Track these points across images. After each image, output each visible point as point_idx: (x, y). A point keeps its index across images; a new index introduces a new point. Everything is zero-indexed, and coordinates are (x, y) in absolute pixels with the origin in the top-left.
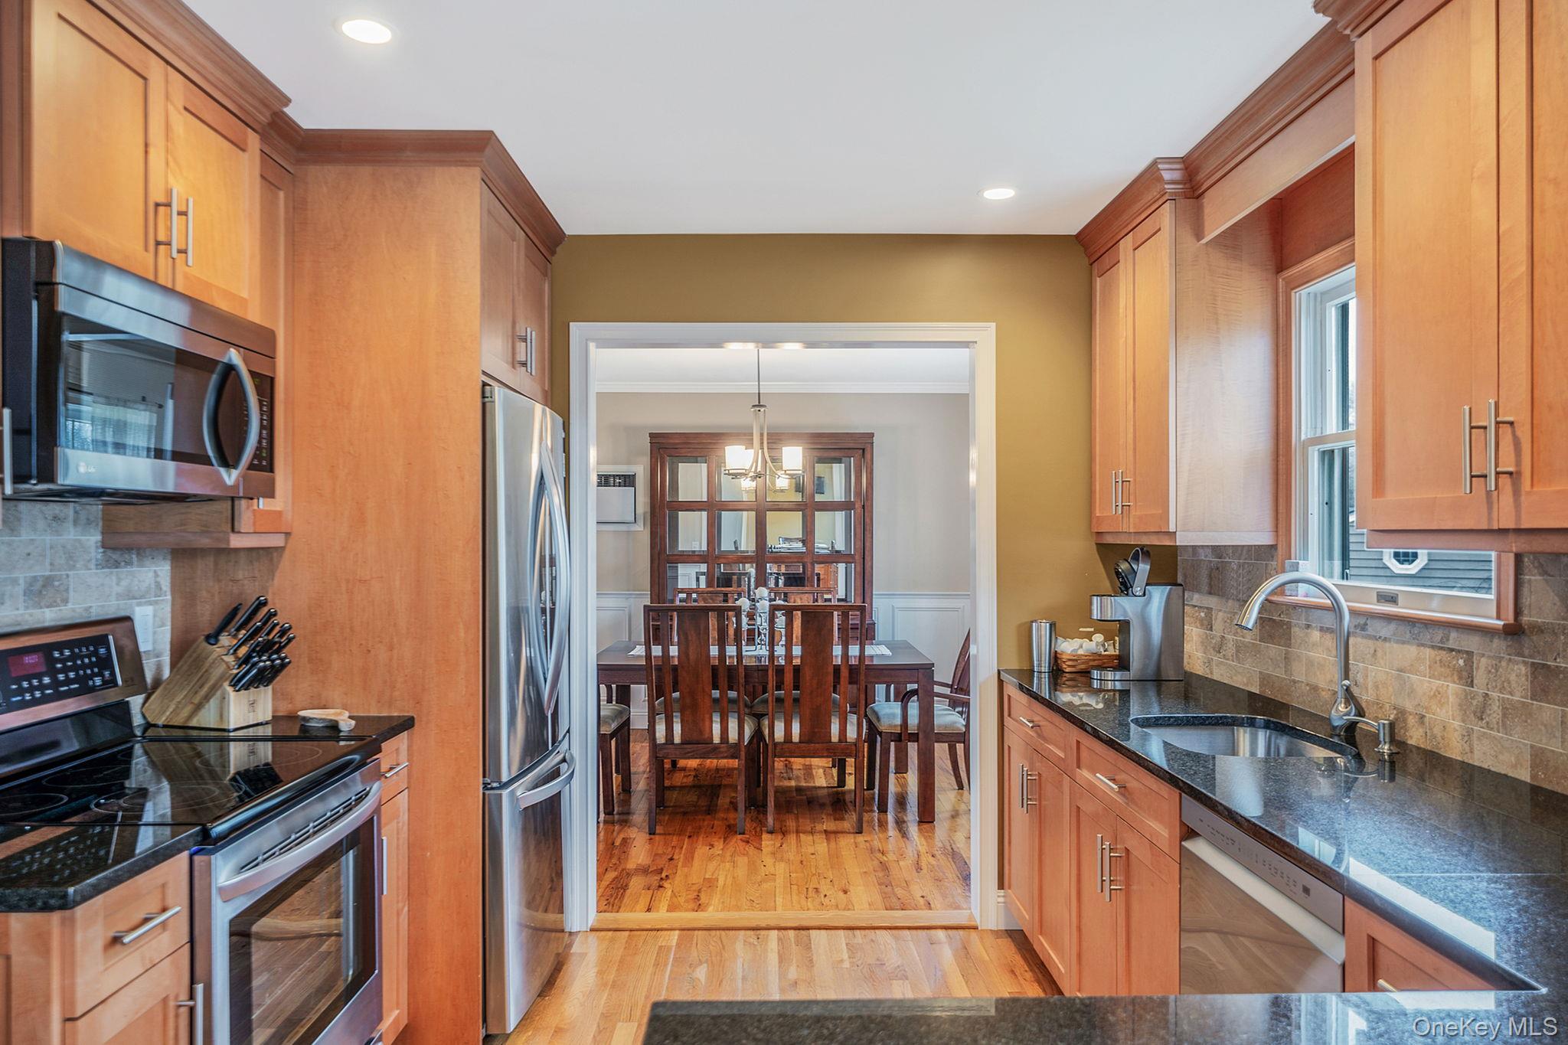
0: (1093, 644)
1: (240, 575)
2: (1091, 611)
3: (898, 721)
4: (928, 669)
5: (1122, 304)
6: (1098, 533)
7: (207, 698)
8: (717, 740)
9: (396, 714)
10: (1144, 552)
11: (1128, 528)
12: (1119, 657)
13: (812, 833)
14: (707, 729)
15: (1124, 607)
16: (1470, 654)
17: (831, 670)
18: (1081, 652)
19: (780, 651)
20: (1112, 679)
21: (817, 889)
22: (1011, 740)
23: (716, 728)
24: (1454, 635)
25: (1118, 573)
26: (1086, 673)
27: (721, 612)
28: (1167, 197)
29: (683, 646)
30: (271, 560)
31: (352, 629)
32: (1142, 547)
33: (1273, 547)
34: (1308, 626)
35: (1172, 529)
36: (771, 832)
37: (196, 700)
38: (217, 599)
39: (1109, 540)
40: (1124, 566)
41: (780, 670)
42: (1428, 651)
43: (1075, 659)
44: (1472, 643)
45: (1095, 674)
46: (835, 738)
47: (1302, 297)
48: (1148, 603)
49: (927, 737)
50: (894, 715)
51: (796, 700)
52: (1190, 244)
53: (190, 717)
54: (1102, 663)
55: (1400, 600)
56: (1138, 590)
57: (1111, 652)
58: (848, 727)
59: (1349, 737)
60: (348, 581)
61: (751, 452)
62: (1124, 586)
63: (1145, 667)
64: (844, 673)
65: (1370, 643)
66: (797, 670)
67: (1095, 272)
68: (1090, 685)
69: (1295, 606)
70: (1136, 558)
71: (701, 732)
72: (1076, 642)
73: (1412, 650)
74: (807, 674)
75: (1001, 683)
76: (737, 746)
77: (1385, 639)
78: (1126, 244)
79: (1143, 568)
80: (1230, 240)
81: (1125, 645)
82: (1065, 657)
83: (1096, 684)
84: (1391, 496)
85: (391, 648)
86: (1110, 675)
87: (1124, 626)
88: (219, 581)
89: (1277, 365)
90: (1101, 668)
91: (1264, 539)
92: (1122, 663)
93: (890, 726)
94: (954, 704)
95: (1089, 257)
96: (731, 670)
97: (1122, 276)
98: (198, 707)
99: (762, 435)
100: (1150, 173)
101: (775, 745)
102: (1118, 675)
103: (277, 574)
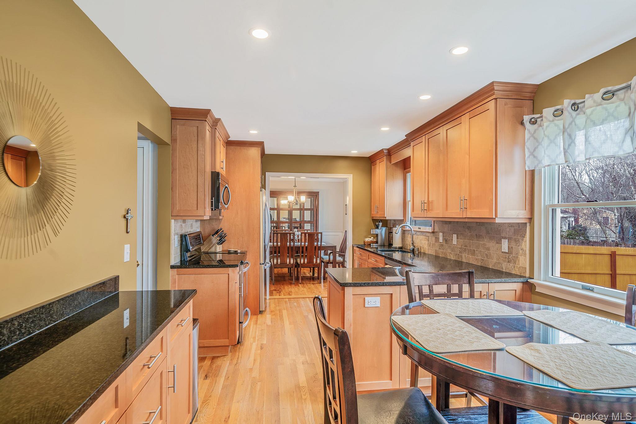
0: (371, 239)
1: (214, 224)
2: (371, 232)
3: (328, 259)
4: (335, 247)
5: (377, 173)
6: (372, 217)
7: (212, 246)
8: (288, 263)
9: (244, 250)
10: (381, 221)
11: (378, 216)
12: (376, 241)
13: (310, 284)
14: (286, 260)
15: (378, 231)
16: (429, 236)
17: (314, 247)
18: (369, 240)
19: (303, 244)
20: (375, 245)
21: (314, 292)
22: (355, 258)
23: (288, 261)
24: (427, 233)
25: (376, 225)
26: (370, 245)
27: (290, 234)
28: (385, 155)
29: (281, 242)
30: (220, 221)
31: (235, 234)
32: (381, 220)
33: (403, 220)
34: (408, 234)
35: (385, 216)
36: (300, 284)
37: (210, 246)
38: (209, 229)
39: (374, 218)
40: (377, 223)
41: (303, 247)
42: (424, 236)
43: (368, 242)
44: (429, 235)
45: (372, 244)
46: (315, 263)
47: (408, 175)
48: (382, 230)
49: (335, 262)
50: (327, 258)
51: (306, 256)
52: (389, 163)
53: (209, 250)
54: (373, 242)
55: (421, 228)
56: (380, 228)
57: (375, 240)
58: (318, 260)
59: (413, 251)
60: (235, 225)
61: (293, 197)
62: (377, 227)
63: (381, 243)
64: (317, 248)
65: (417, 236)
66: (306, 247)
67: (372, 165)
68: (371, 246)
69: (407, 230)
70: (379, 222)
71: (285, 261)
72: (368, 238)
73: (422, 236)
74: (309, 248)
75: (353, 247)
76: (293, 264)
77: (419, 235)
78: (378, 161)
79: (381, 224)
80: (396, 164)
81: (377, 239)
82: (366, 242)
83: (372, 246)
84: (415, 212)
85: (243, 238)
86: (374, 245)
87: (377, 235)
88: (210, 225)
89: (404, 187)
90: (373, 243)
91: (402, 218)
92: (377, 242)
93: (326, 260)
94: (340, 256)
95: (371, 161)
96: (292, 248)
97: (377, 167)
98: (211, 248)
99: (296, 192)
100: (382, 151)
101: (302, 264)
102: (376, 245)
103: (221, 224)
